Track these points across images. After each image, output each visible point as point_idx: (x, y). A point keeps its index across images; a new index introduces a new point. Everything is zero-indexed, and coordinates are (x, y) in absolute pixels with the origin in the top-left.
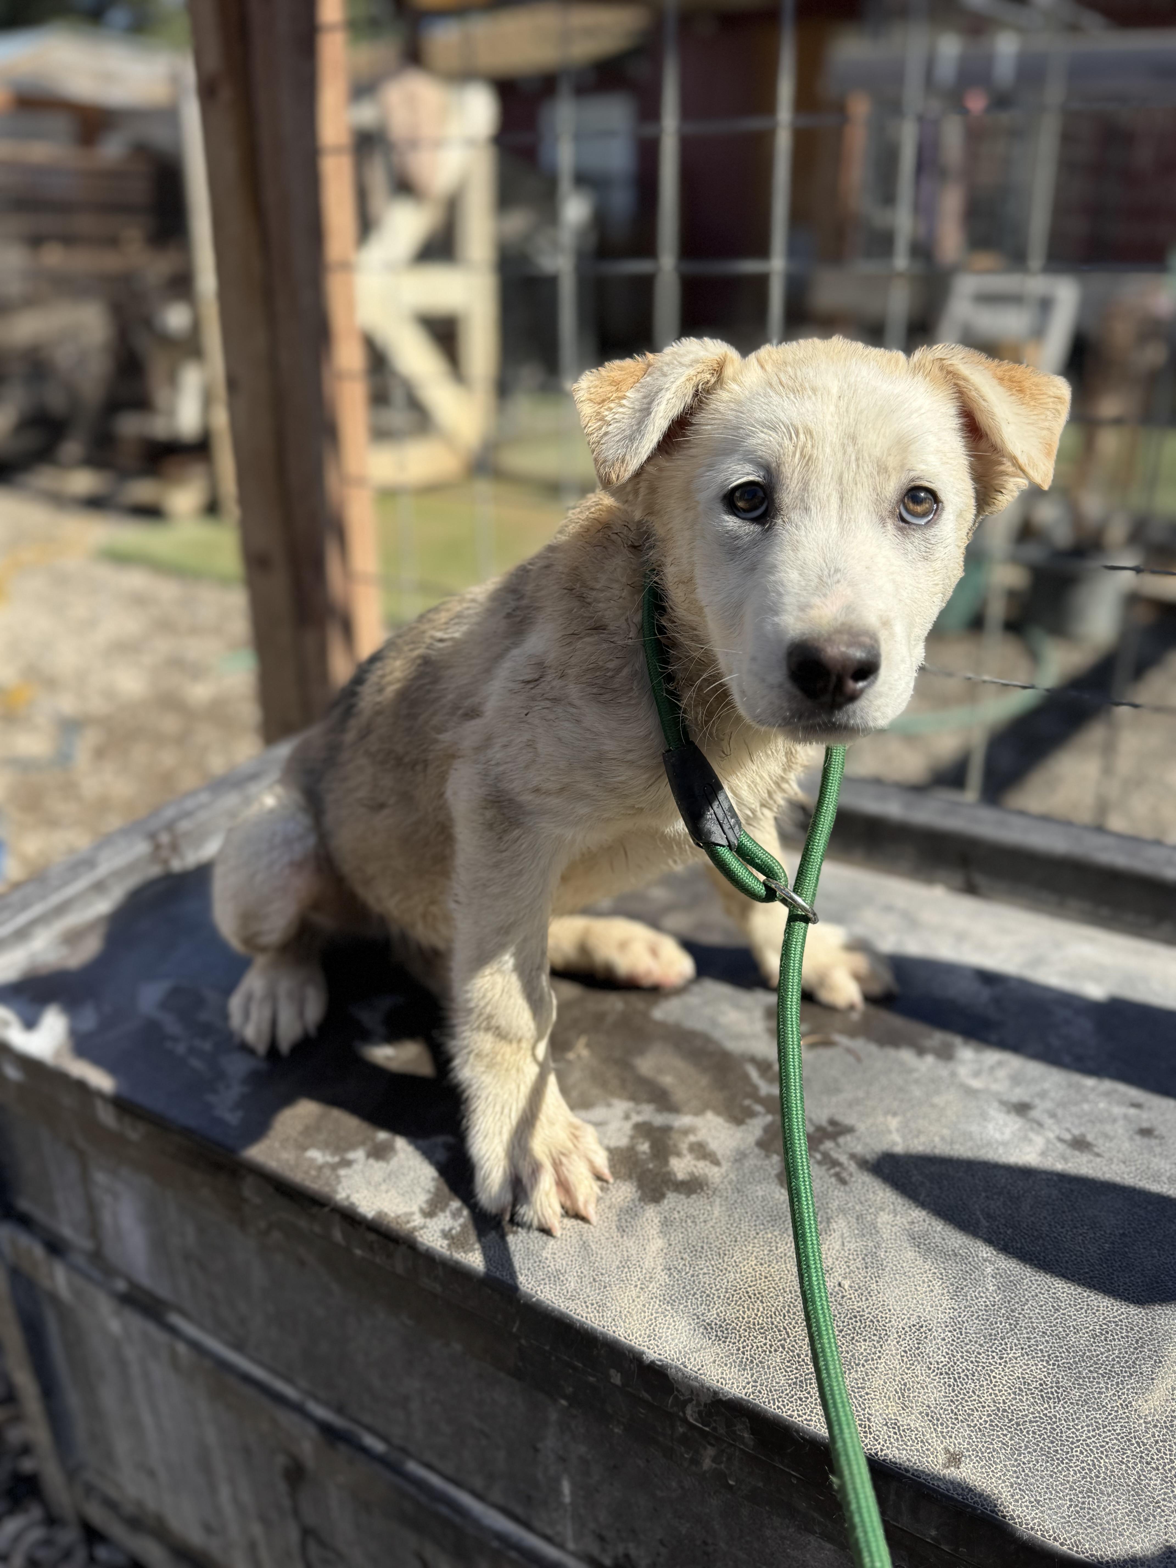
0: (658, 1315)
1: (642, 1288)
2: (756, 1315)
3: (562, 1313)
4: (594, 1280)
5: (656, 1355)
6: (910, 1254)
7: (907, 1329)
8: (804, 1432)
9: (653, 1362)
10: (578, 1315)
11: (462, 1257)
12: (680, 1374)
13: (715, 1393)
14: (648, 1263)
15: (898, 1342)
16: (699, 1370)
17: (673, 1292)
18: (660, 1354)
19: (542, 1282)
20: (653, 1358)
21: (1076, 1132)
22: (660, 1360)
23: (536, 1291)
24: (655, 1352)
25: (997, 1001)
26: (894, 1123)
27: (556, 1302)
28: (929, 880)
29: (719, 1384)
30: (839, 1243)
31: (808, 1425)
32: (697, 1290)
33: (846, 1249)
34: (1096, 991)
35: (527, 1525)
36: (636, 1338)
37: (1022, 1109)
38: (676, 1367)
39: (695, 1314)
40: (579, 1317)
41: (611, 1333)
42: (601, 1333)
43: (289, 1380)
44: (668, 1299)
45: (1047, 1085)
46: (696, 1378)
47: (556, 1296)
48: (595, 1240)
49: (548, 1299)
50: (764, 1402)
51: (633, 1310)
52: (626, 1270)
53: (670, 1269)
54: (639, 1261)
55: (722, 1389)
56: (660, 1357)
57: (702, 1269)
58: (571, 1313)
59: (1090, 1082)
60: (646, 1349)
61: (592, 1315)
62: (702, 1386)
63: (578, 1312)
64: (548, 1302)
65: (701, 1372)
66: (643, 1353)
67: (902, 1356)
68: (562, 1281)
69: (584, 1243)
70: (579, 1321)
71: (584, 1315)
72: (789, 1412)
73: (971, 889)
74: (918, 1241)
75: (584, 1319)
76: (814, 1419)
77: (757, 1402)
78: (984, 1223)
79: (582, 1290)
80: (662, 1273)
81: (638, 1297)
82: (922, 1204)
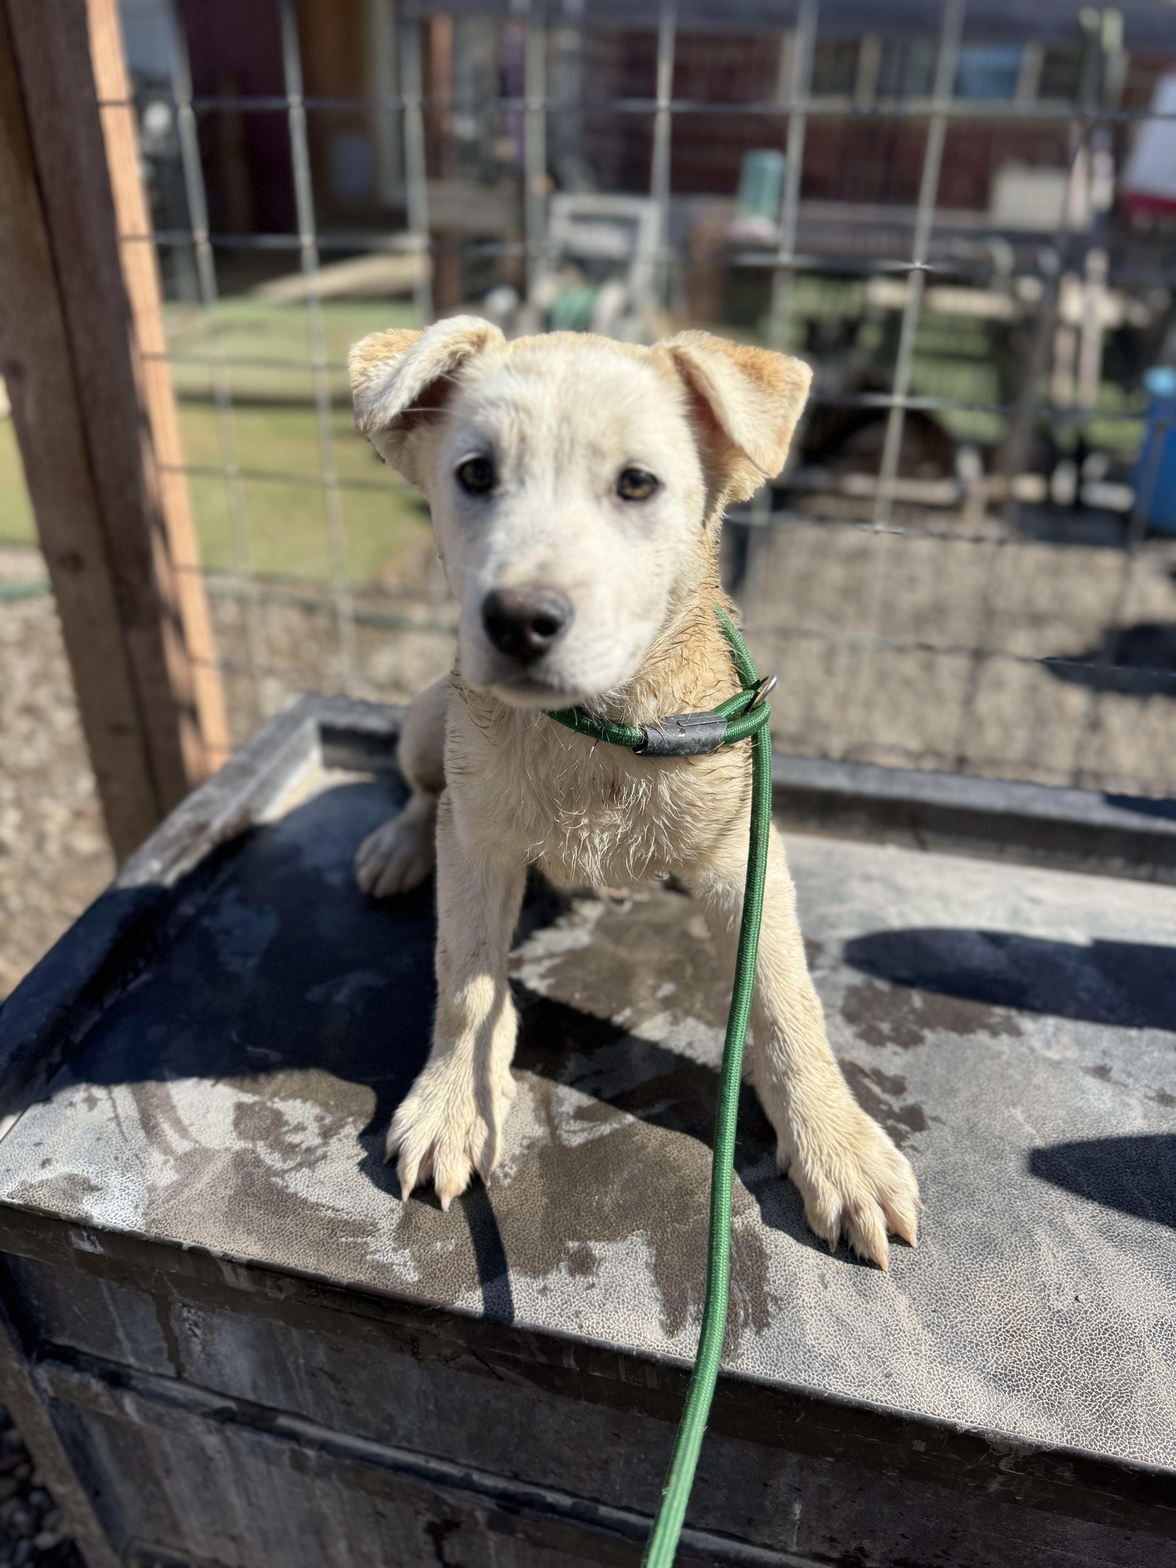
0: (947, 1379)
1: (916, 1354)
2: (1028, 1353)
3: (860, 1403)
4: (869, 1357)
5: (969, 1424)
6: (1111, 1251)
7: (1153, 1330)
8: (1133, 1465)
9: (968, 1431)
10: (877, 1400)
11: (732, 1366)
12: (999, 1437)
13: (1038, 1447)
14: (907, 1325)
15: (1154, 1347)
16: (1014, 1428)
17: (945, 1351)
18: (972, 1422)
19: (824, 1374)
20: (967, 1427)
21: (1156, 1086)
22: (975, 1428)
23: (824, 1386)
24: (967, 1421)
25: (1015, 962)
26: (1018, 1114)
27: (849, 1392)
28: (881, 841)
29: (1039, 1438)
30: (1050, 1255)
31: (1134, 1458)
32: (965, 1341)
33: (1059, 1260)
34: (1079, 937)
35: (744, 1540)
36: (942, 1411)
37: (1102, 1072)
38: (993, 1431)
39: (977, 1369)
40: (879, 1403)
41: (917, 1411)
42: (907, 1414)
43: (452, 1461)
44: (946, 1359)
45: (1105, 1044)
46: (1016, 1437)
47: (845, 1386)
48: (845, 1312)
49: (840, 1391)
50: (1087, 1445)
51: (922, 1380)
52: (891, 1338)
53: (928, 1326)
54: (897, 1325)
55: (1044, 1442)
56: (973, 1425)
57: (956, 1318)
58: (869, 1401)
59: (1133, 1033)
60: (956, 1420)
61: (889, 1397)
62: (1024, 1444)
63: (875, 1397)
64: (841, 1394)
65: (1017, 1430)
66: (955, 1425)
67: (1166, 1360)
68: (842, 1367)
69: (837, 1318)
70: (880, 1406)
71: (883, 1399)
72: (1113, 1450)
73: (922, 845)
74: (1107, 1233)
75: (885, 1404)
76: (1136, 1450)
77: (1080, 1447)
78: (1147, 1202)
79: (865, 1372)
80: (925, 1332)
81: (919, 1365)
82: (1089, 1196)
